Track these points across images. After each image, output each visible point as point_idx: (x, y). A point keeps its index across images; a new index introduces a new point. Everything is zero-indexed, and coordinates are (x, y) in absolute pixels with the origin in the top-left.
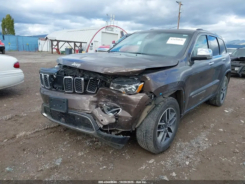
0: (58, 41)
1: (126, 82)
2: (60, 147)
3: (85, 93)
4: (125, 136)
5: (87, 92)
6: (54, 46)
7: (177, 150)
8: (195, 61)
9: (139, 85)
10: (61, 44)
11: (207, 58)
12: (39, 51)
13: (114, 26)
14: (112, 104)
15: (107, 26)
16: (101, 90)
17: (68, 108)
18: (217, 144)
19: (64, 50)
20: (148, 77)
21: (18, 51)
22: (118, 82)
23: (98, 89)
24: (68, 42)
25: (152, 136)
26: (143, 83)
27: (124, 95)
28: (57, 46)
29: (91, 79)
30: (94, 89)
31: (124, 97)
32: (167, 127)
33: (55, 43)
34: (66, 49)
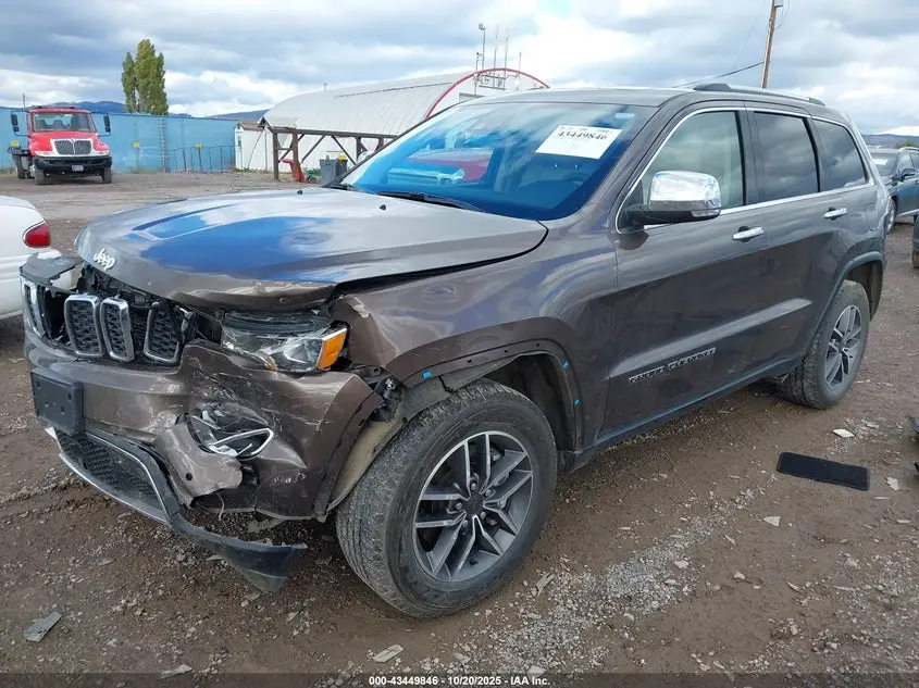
0: (297, 134)
1: (275, 323)
2: (69, 567)
3: (139, 362)
4: (284, 545)
5: (147, 358)
6: (284, 152)
7: (522, 610)
8: (646, 227)
9: (325, 339)
10: (305, 144)
11: (695, 215)
12: (239, 170)
13: (509, 70)
14: (240, 412)
15: (480, 69)
16: (193, 352)
17: (82, 418)
18: (717, 588)
19: (317, 166)
20: (360, 304)
21: (168, 171)
22: (245, 324)
23: (182, 347)
24: (334, 135)
25: (383, 549)
26: (345, 330)
27: (276, 376)
28: (291, 154)
29: (156, 309)
30: (172, 346)
31: (274, 385)
32: (484, 510)
33: (286, 141)
34: (325, 163)
